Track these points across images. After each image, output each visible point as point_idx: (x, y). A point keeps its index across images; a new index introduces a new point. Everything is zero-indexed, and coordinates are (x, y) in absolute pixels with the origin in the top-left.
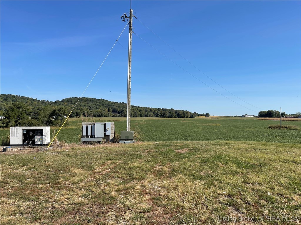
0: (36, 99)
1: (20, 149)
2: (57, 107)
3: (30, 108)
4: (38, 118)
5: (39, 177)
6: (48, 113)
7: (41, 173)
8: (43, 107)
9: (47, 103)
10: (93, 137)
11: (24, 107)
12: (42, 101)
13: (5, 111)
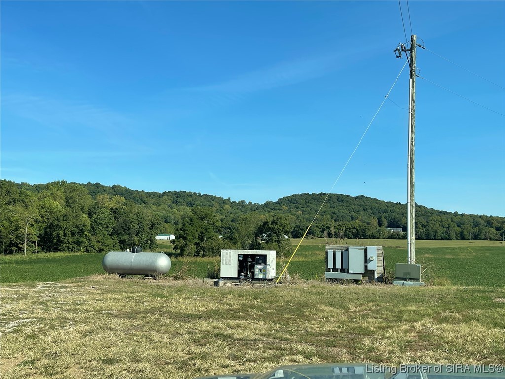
0: (229, 200)
1: (236, 284)
2: (268, 216)
8: (242, 215)
9: (249, 206)
10: (345, 272)
11: (211, 217)
12: (239, 203)
13: (176, 223)
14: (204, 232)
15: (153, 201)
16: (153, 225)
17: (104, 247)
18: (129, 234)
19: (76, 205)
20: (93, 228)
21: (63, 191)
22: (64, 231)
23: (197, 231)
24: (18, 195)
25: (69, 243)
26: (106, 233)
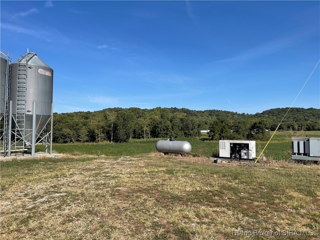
0: (236, 113)
1: (229, 162)
2: (257, 120)
3: (231, 122)
4: (239, 132)
5: (252, 193)
6: (249, 126)
7: (253, 189)
8: (243, 120)
9: (247, 116)
10: (307, 156)
11: (227, 121)
12: (242, 114)
13: (211, 125)
14: (223, 128)
15: (200, 115)
16: (199, 125)
17: (177, 136)
18: (188, 130)
19: (165, 117)
20: (172, 127)
21: (159, 111)
22: (160, 128)
23: (219, 128)
24: (142, 114)
25: (162, 134)
26: (178, 129)
